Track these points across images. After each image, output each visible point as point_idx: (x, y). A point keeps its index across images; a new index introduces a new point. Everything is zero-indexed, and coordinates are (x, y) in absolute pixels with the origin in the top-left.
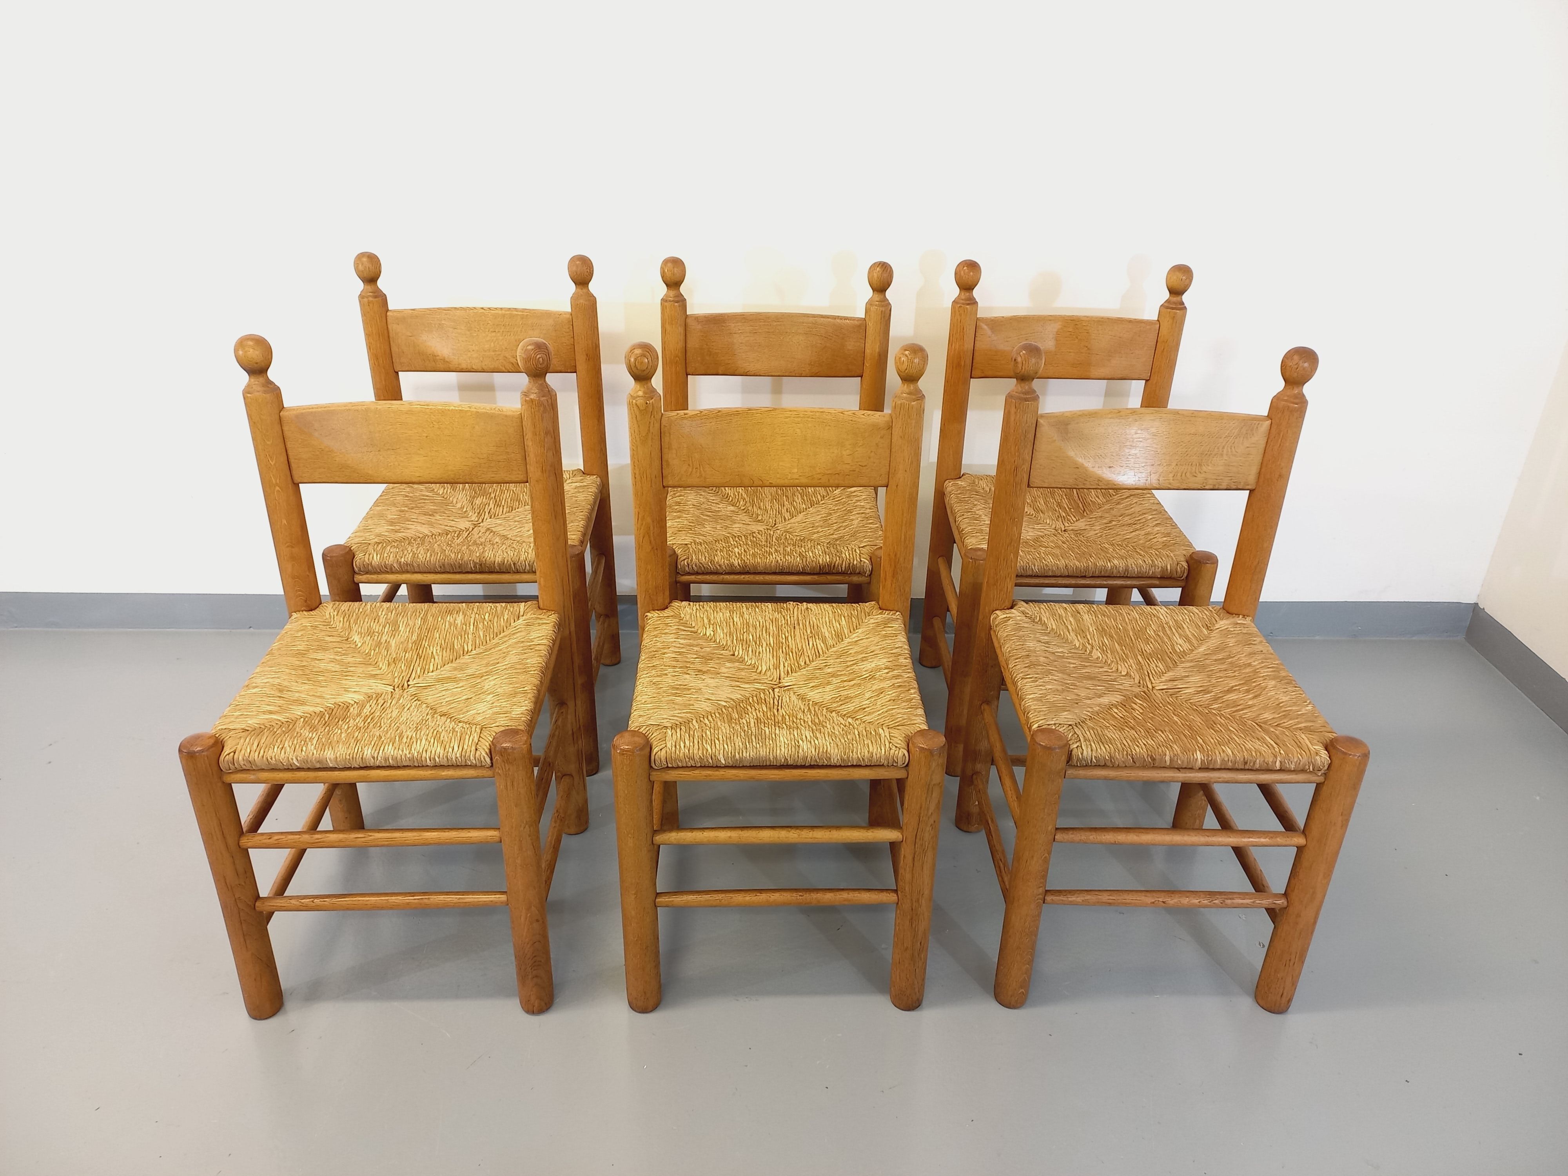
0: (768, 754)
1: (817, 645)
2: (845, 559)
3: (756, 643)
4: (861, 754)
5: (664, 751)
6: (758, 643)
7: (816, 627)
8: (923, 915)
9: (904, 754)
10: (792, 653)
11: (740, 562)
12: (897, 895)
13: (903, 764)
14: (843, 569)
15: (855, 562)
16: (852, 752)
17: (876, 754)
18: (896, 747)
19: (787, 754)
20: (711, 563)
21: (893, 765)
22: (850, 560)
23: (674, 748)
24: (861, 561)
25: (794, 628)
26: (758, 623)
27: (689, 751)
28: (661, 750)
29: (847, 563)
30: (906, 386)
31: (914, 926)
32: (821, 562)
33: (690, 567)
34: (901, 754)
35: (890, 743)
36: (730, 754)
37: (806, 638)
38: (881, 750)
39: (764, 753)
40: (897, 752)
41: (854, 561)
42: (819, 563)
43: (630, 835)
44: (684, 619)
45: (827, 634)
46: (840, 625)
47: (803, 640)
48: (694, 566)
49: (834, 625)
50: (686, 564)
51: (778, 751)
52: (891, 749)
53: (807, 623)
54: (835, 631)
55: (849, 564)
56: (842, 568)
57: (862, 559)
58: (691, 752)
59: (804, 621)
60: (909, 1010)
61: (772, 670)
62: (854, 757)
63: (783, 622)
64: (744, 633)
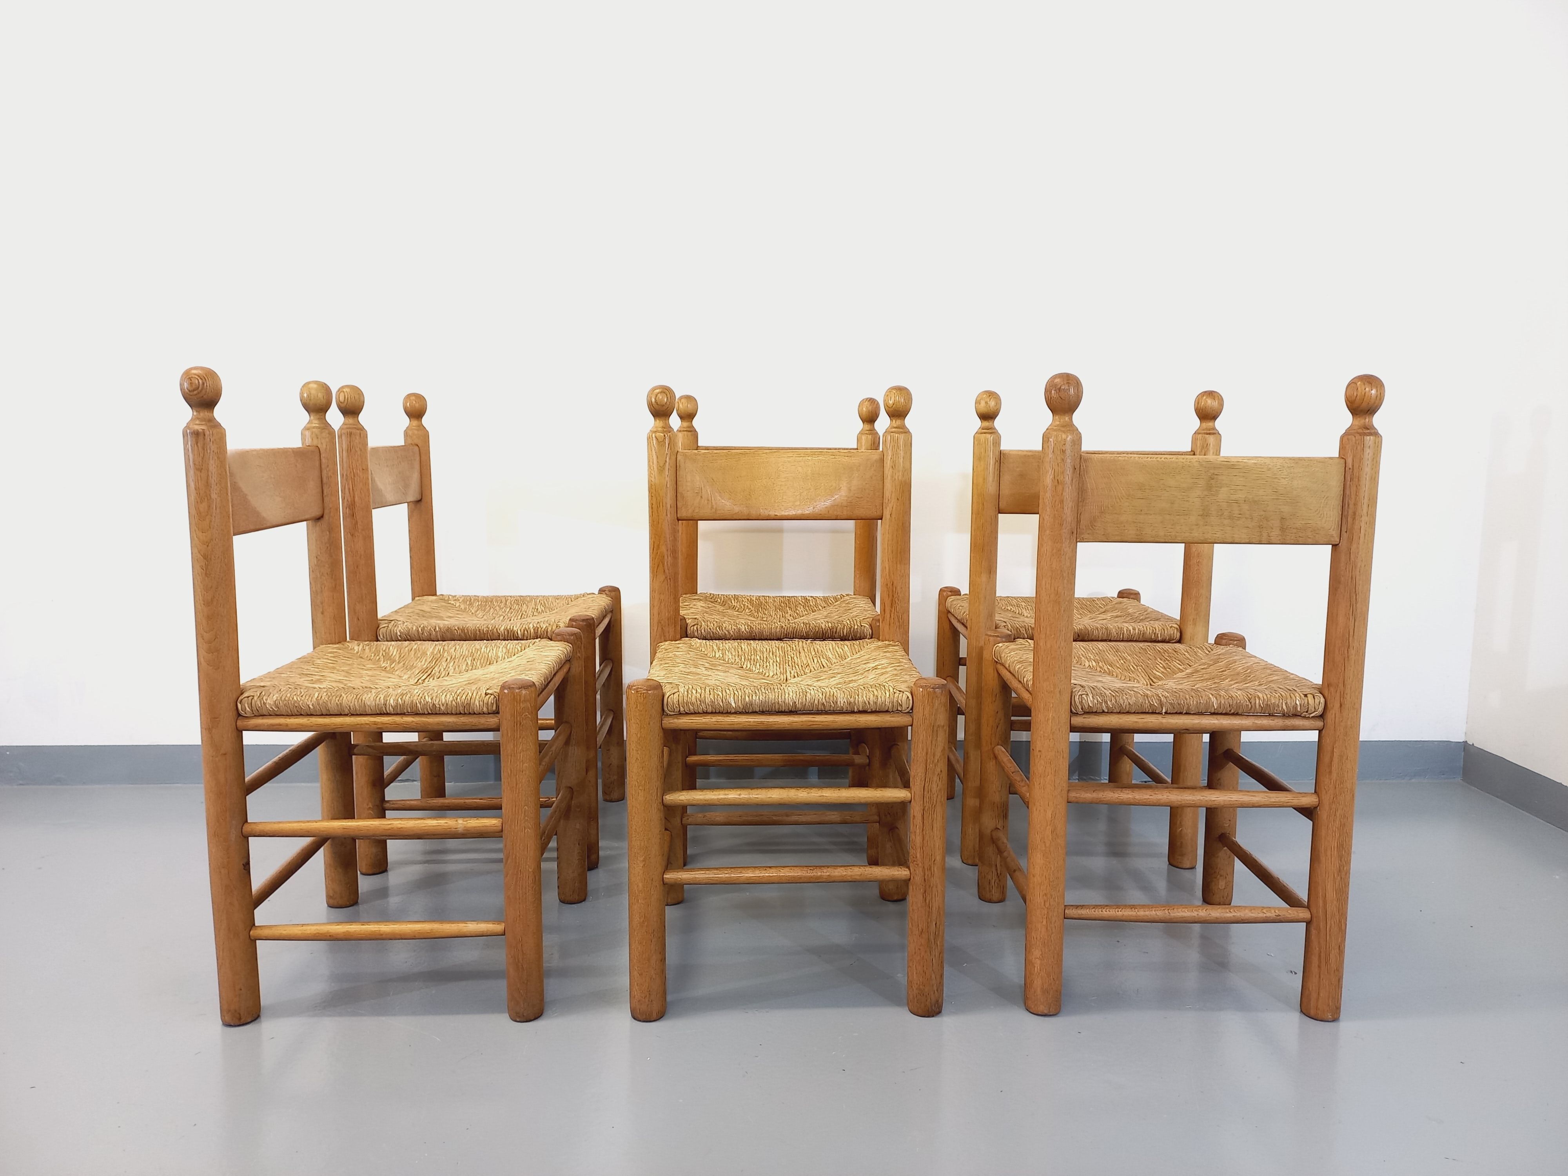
0: (776, 697)
1: (821, 662)
2: (846, 624)
3: (763, 661)
4: (866, 697)
5: (676, 695)
6: (765, 660)
7: (820, 651)
8: (936, 887)
9: (908, 697)
10: (798, 666)
11: (746, 627)
12: (910, 870)
13: (908, 708)
14: (845, 634)
15: (856, 627)
16: (858, 696)
17: (881, 697)
18: (900, 691)
19: (796, 697)
20: (719, 628)
21: (897, 710)
22: (851, 625)
23: (686, 693)
24: (861, 626)
25: (800, 653)
26: (765, 650)
27: (701, 695)
28: (674, 694)
29: (848, 628)
30: (894, 421)
31: (927, 901)
32: (824, 627)
33: (699, 632)
34: (905, 697)
35: (894, 689)
36: (740, 697)
37: (811, 657)
38: (886, 694)
39: (773, 697)
40: (901, 695)
41: (854, 626)
42: (822, 628)
43: (641, 788)
44: (695, 646)
45: (831, 656)
46: (843, 650)
47: (808, 659)
48: (703, 631)
49: (838, 650)
50: (695, 629)
51: (787, 695)
52: (895, 693)
53: (812, 649)
54: (838, 654)
55: (850, 628)
56: (843, 632)
57: (862, 624)
58: (702, 697)
59: (809, 648)
60: (928, 1017)
61: (779, 675)
62: (860, 700)
63: (789, 648)
64: (752, 655)
